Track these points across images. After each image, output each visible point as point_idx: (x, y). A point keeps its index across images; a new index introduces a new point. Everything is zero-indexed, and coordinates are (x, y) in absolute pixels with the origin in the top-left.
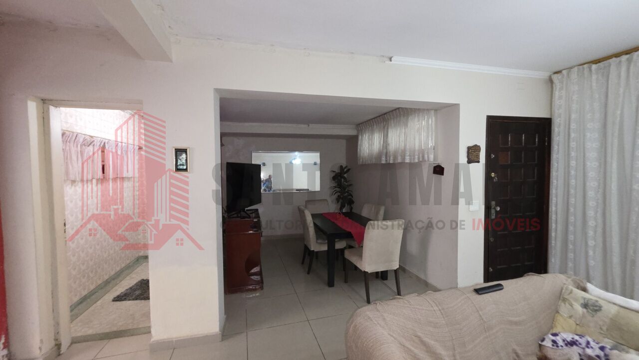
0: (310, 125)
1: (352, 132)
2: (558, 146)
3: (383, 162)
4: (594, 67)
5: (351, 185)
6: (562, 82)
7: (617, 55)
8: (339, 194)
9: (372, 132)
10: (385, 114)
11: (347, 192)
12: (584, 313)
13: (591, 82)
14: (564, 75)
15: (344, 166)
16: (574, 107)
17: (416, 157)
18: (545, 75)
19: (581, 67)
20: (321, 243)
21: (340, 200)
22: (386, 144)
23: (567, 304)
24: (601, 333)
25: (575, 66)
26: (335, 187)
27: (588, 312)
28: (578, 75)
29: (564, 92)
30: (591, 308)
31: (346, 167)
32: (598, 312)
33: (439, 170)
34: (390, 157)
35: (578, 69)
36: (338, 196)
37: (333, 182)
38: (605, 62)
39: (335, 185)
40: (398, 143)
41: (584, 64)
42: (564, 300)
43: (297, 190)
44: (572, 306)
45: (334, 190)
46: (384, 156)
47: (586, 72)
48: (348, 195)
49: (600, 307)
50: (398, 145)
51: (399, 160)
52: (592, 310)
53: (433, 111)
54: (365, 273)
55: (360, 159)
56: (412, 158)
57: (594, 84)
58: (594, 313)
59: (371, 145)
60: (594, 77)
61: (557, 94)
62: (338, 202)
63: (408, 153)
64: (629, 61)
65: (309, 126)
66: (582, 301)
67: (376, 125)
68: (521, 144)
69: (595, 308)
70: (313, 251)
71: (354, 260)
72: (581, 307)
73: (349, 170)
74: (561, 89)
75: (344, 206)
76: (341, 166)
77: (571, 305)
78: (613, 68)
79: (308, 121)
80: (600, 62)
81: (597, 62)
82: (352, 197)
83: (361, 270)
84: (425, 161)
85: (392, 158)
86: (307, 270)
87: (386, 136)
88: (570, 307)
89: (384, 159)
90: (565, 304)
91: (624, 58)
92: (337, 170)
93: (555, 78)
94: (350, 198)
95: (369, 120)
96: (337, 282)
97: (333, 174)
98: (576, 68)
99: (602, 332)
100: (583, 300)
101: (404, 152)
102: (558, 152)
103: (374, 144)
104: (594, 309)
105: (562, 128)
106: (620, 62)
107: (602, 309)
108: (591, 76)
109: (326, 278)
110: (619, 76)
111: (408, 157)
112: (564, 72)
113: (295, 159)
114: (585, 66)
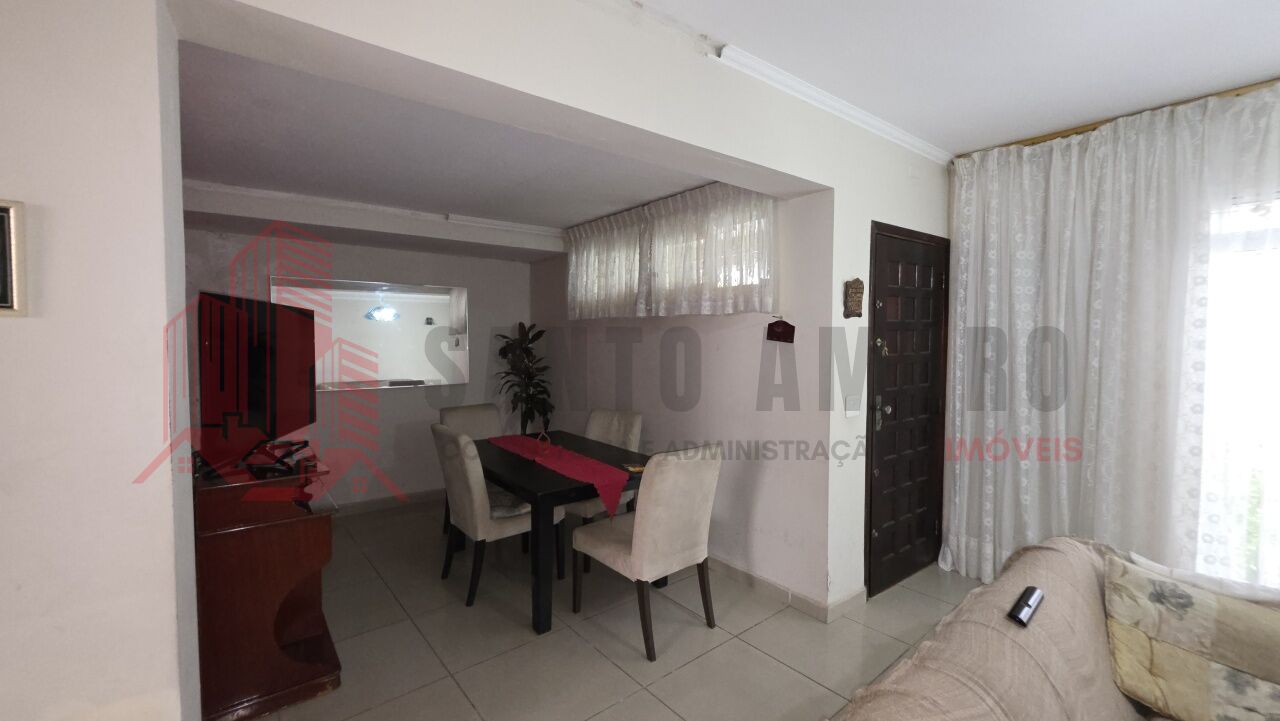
0: (451, 216)
1: (551, 244)
2: (965, 290)
3: (642, 314)
4: (1027, 150)
5: (545, 368)
6: (971, 174)
7: (1064, 134)
8: (517, 389)
9: (609, 246)
10: (644, 205)
11: (538, 385)
12: (1160, 614)
13: (1021, 179)
14: (974, 162)
15: (527, 325)
16: (993, 220)
17: (730, 302)
18: (943, 157)
19: (1004, 149)
20: (504, 518)
21: (520, 405)
22: (647, 276)
23: (1126, 599)
24: (1203, 652)
25: (995, 147)
26: (508, 374)
27: (1168, 608)
28: (998, 164)
29: (974, 192)
30: (1173, 600)
31: (533, 327)
32: (1188, 609)
33: (781, 332)
34: (658, 303)
35: (1000, 153)
36: (515, 395)
37: (500, 360)
38: (1042, 144)
39: (506, 367)
40: (681, 270)
41: (1012, 144)
42: (1117, 588)
43: (393, 383)
44: (1136, 601)
45: (504, 381)
46: (642, 301)
47: (1013, 158)
48: (541, 393)
49: (1189, 597)
50: (680, 275)
51: (685, 310)
52: (1173, 605)
53: (771, 201)
54: (639, 583)
55: (574, 309)
56: (720, 303)
57: (1026, 182)
58: (1180, 612)
59: (605, 275)
60: (1026, 168)
61: (962, 194)
62: (514, 409)
63: (707, 295)
64: (1083, 148)
65: (447, 218)
66: (1151, 589)
67: (619, 229)
68: (914, 285)
69: (1181, 601)
70: (484, 541)
71: (605, 554)
72: (1152, 601)
73: (539, 334)
74: (970, 186)
75: (532, 418)
76: (521, 325)
77: (1133, 598)
78: (1057, 156)
79: (446, 206)
80: (1033, 144)
81: (1029, 142)
82: (549, 396)
83: (626, 580)
84: (754, 310)
85: (663, 305)
86: (466, 596)
87: (646, 258)
88: (1132, 602)
89: (642, 307)
90: (1121, 597)
91: (1075, 139)
92: (514, 335)
93: (961, 164)
94: (544, 399)
95: (602, 218)
96: (560, 617)
97: (502, 343)
98: (996, 150)
99: (1204, 650)
100: (1152, 586)
101: (697, 293)
102: (965, 300)
103: (613, 273)
104: (1179, 603)
105: (971, 259)
106: (1069, 146)
107: (1194, 600)
108: (1020, 165)
109: (529, 611)
110: (1067, 169)
111: (708, 303)
112: (976, 156)
113: (379, 308)
114: (1012, 147)
